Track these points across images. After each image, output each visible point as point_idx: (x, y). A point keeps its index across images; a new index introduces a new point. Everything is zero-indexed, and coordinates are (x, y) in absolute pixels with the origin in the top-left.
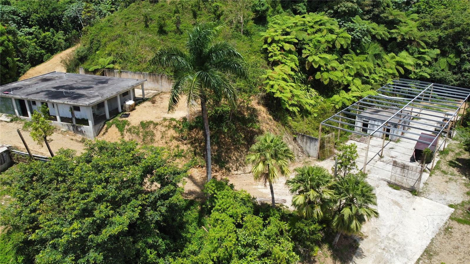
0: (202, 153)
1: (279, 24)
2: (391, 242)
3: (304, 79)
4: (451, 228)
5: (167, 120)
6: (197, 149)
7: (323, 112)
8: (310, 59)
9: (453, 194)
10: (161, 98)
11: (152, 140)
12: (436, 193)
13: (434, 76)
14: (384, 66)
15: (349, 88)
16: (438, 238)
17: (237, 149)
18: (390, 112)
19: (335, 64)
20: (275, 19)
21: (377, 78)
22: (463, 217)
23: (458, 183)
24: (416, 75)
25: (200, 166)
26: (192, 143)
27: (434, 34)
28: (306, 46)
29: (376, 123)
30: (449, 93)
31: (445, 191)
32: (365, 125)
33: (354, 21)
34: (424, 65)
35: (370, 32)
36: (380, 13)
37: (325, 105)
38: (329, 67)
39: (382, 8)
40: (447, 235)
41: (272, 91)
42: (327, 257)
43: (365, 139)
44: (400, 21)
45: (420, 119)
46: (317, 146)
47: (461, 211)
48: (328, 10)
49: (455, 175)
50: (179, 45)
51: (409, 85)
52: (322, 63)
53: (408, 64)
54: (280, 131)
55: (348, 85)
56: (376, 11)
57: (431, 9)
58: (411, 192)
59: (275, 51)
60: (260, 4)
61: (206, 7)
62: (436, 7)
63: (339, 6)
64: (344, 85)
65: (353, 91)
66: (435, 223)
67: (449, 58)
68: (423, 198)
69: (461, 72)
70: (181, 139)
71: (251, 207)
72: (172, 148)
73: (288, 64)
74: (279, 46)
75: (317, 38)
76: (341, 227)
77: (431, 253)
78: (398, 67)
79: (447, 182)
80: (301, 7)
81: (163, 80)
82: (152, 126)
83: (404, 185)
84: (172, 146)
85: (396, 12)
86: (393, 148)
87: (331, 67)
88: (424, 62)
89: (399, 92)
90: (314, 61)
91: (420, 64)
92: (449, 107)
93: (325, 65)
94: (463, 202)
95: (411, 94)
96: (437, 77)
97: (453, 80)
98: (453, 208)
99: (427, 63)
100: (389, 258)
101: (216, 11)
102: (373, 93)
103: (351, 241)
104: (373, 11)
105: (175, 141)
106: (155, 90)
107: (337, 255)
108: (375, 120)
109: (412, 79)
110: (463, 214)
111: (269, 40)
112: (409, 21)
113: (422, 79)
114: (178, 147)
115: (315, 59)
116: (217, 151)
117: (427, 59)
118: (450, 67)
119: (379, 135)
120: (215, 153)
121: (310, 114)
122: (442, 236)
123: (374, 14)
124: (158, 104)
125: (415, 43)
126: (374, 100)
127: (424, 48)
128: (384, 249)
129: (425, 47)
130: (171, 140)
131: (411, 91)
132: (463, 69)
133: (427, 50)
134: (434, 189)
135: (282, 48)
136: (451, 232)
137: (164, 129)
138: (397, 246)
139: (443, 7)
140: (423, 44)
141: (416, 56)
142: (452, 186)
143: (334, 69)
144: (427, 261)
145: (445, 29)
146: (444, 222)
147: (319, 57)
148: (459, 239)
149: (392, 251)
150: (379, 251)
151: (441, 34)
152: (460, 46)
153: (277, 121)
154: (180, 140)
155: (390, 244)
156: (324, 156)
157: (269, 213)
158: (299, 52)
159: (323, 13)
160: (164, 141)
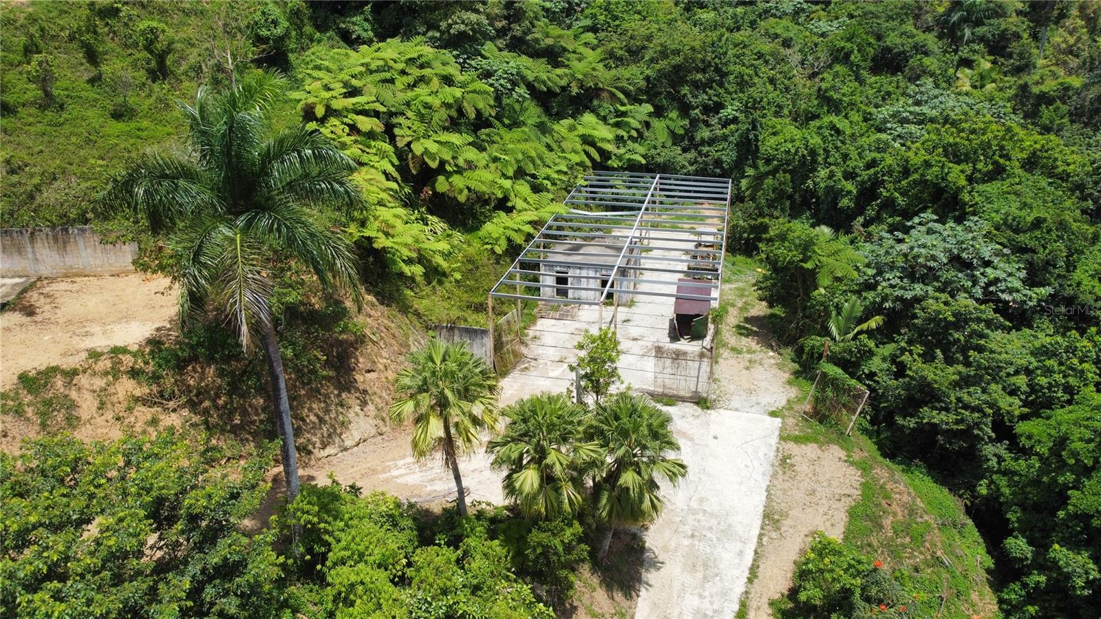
0: (226, 424)
1: (328, 70)
2: (700, 516)
3: (408, 196)
4: (789, 457)
5: (102, 354)
6: (212, 417)
7: (471, 267)
8: (418, 148)
9: (767, 389)
10: (47, 296)
11: (72, 421)
12: (740, 396)
13: (653, 158)
14: (560, 147)
15: (509, 204)
16: (775, 482)
17: (314, 394)
18: (602, 246)
19: (472, 154)
20: (313, 57)
21: (555, 176)
22: (801, 431)
23: (766, 366)
24: (620, 161)
25: (229, 459)
26: (193, 405)
27: (635, 74)
28: (401, 120)
29: (584, 273)
30: (681, 191)
31: (753, 387)
32: (562, 280)
33: (487, 54)
34: (631, 138)
35: (523, 78)
36: (525, 33)
37: (471, 251)
38: (461, 162)
39: (527, 22)
40: (788, 473)
41: (366, 235)
42: (594, 590)
43: (568, 311)
44: (565, 50)
45: (650, 249)
46: (488, 346)
47: (791, 420)
48: (427, 31)
49: (754, 352)
50: (62, 140)
51: (611, 183)
52: (447, 156)
53: (603, 140)
54: (400, 327)
55: (506, 199)
56: (517, 30)
57: (617, 22)
58: (697, 403)
59: (339, 137)
60: (266, 21)
61: (114, 33)
62: (625, 16)
63: (450, 21)
64: (497, 198)
65: (520, 211)
66: (761, 455)
67: (670, 119)
68: (722, 410)
69: (696, 147)
70: (160, 399)
71: (411, 529)
72: (138, 428)
73: (376, 165)
74: (345, 124)
75: (422, 98)
76: (618, 514)
77: (776, 517)
78: (588, 148)
79: (747, 368)
80: (359, 25)
81: (39, 245)
82: (59, 382)
83: (682, 393)
84: (138, 425)
85: (555, 30)
86: (628, 321)
87: (465, 161)
88: (628, 132)
89: (594, 199)
90: (426, 151)
91: (623, 137)
92: (690, 217)
93: (454, 158)
94: (789, 401)
95: (617, 200)
96: (658, 160)
97: (686, 164)
98: (777, 416)
99: (634, 134)
100: (708, 550)
101: (152, 42)
102: (561, 209)
103: (628, 538)
104: (510, 29)
105: (143, 409)
106: (13, 277)
107: (612, 579)
108: (580, 266)
109: (613, 169)
110: (797, 425)
111: (320, 111)
112: (582, 49)
113: (632, 167)
114: (154, 422)
115: (429, 147)
116: (264, 410)
117: (634, 126)
118: (676, 138)
119: (592, 298)
120: (262, 416)
121: (444, 274)
122: (780, 476)
123: (514, 37)
124: (47, 315)
125: (605, 95)
126: (563, 224)
127: (623, 104)
128: (693, 536)
129: (626, 101)
130: (130, 409)
131: (618, 194)
132: (698, 138)
133: (629, 107)
134: (732, 387)
135: (353, 129)
136: (793, 466)
137: (99, 383)
138: (714, 522)
139: (637, 17)
140: (621, 96)
141: (611, 121)
142: (759, 373)
143: (471, 166)
144: (774, 535)
145: (652, 60)
146: (775, 448)
147: (435, 141)
148: (810, 475)
149: (709, 535)
150: (686, 542)
151: (648, 72)
152: (685, 94)
153: (388, 306)
154: (155, 403)
155: (699, 521)
156: (505, 366)
157: (458, 531)
158: (389, 133)
159: (419, 38)
160: (109, 415)
